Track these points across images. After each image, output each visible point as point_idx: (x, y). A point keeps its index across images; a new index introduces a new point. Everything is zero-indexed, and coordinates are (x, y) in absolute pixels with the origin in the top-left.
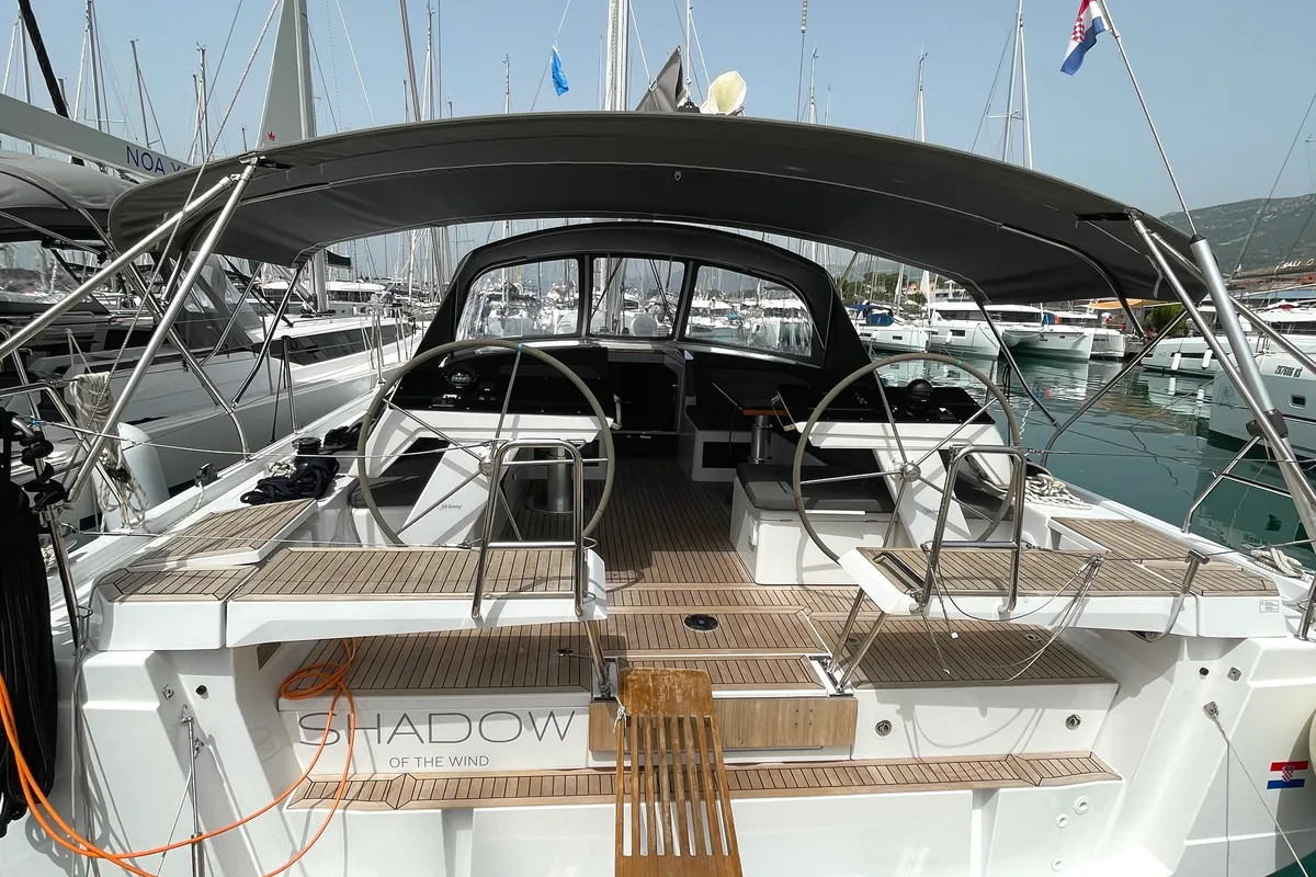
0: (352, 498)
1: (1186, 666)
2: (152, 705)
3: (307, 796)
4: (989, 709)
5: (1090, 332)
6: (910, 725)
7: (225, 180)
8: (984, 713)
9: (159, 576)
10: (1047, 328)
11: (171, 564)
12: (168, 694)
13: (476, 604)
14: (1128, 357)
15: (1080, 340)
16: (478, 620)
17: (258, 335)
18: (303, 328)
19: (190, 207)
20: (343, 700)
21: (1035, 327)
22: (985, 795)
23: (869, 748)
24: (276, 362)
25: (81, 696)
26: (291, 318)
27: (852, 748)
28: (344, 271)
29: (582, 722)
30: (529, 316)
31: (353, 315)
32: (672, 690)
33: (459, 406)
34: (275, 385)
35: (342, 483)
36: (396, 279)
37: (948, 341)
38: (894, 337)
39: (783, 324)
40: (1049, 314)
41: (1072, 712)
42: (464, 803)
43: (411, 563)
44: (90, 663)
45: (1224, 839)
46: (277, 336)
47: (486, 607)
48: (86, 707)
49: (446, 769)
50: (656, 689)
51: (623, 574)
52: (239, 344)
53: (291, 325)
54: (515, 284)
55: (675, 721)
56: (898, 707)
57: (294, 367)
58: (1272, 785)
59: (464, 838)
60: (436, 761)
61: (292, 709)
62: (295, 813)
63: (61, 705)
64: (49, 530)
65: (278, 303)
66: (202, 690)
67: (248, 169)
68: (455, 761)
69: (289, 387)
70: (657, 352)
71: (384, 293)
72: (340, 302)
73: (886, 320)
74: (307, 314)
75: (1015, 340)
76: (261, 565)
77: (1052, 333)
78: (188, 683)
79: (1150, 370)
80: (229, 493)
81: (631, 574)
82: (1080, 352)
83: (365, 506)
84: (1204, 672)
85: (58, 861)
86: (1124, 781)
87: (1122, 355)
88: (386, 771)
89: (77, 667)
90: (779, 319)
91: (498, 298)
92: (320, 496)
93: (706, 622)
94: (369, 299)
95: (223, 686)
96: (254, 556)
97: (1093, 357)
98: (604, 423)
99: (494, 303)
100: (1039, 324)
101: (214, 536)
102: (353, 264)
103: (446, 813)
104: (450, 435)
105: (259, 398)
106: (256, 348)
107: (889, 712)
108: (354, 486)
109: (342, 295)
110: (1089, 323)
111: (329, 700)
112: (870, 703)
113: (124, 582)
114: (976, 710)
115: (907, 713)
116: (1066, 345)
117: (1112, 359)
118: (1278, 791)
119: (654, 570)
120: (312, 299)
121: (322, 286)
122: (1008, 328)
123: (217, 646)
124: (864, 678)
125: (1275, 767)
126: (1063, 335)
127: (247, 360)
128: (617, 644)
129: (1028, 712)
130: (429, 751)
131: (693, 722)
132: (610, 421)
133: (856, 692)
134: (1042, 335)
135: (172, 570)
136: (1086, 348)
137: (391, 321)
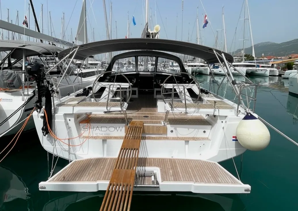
0: (91, 97)
1: (219, 121)
2: (64, 121)
3: (83, 137)
4: (189, 129)
5: (269, 69)
6: (176, 131)
7: (75, 49)
8: (189, 130)
9: (64, 104)
10: (257, 68)
11: (66, 103)
12: (65, 119)
13: (107, 108)
14: (280, 75)
15: (266, 71)
16: (107, 110)
17: (76, 72)
18: (84, 71)
19: (70, 53)
20: (89, 124)
21: (254, 68)
22: (187, 142)
23: (169, 135)
24: (79, 77)
25: (55, 119)
26: (82, 69)
27: (167, 135)
28: (92, 59)
29: (124, 128)
30: (133, 68)
31: (94, 68)
32: (137, 123)
33: (108, 82)
34: (79, 81)
35: (90, 95)
36: (104, 60)
37: (233, 72)
38: (220, 71)
39: (192, 69)
40: (258, 65)
41: (204, 130)
42: (106, 139)
43: (99, 103)
44: (56, 115)
45: (226, 149)
46: (80, 72)
47: (108, 108)
48: (55, 121)
49: (104, 135)
50: (135, 123)
51: (135, 111)
52: (73, 74)
53: (82, 70)
54: (130, 61)
55: (136, 127)
56: (174, 128)
57: (83, 78)
58: (233, 140)
59: (106, 145)
60: (102, 134)
61: (82, 125)
62: (81, 140)
63: (52, 120)
64: (52, 96)
65: (79, 66)
66: (70, 120)
67: (78, 48)
68: (105, 134)
69: (82, 82)
70: (151, 74)
71: (101, 63)
72: (91, 66)
73: (217, 67)
74: (84, 68)
75: (250, 72)
76: (78, 103)
77: (259, 70)
78: (68, 119)
79: (284, 78)
80: (73, 96)
81: (137, 111)
82: (266, 74)
83: (93, 98)
84: (222, 122)
85: (50, 143)
86: (211, 141)
87: (278, 75)
88: (94, 135)
89: (55, 115)
90: (191, 67)
91: (126, 64)
92: (86, 96)
93: (147, 117)
94: (97, 65)
95: (72, 119)
96: (77, 102)
97: (270, 75)
98: (130, 84)
99: (125, 65)
100: (255, 68)
101: (71, 100)
102: (94, 57)
103: (103, 140)
104: (106, 86)
105: (76, 84)
106: (76, 75)
107: (172, 129)
108: (92, 95)
109: (91, 64)
110: (269, 67)
111: (87, 124)
112: (169, 127)
113: (60, 105)
114: (187, 129)
115: (176, 129)
116: (263, 72)
117: (275, 76)
118: (234, 141)
119: (141, 110)
120: (85, 65)
121: (87, 62)
122: (247, 69)
123: (72, 113)
124: (169, 123)
125: (233, 137)
126: (262, 70)
127: (74, 77)
128: (131, 119)
129: (196, 130)
130: (101, 132)
131: (139, 127)
132: (131, 84)
133: (167, 125)
134: (256, 70)
135: (66, 104)
136: (268, 73)
137: (100, 70)
